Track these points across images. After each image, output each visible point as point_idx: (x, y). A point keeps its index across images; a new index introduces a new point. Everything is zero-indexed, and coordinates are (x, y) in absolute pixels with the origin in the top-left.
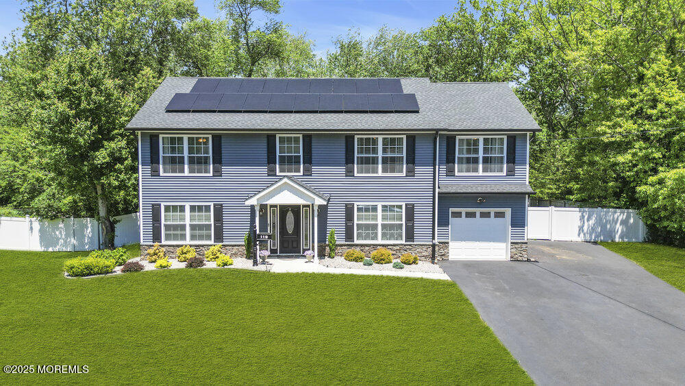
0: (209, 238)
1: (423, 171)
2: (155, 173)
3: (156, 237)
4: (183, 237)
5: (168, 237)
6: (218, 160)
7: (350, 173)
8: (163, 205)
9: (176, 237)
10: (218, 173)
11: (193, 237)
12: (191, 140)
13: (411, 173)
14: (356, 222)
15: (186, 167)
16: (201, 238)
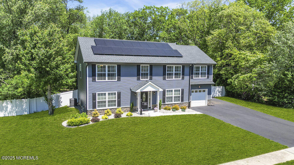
0: (115, 105)
1: (187, 78)
2: (94, 80)
3: (94, 107)
4: (105, 106)
5: (99, 106)
6: (119, 75)
7: (164, 79)
8: (97, 93)
9: (102, 106)
10: (119, 80)
11: (109, 106)
12: (109, 67)
13: (183, 78)
14: (166, 96)
15: (107, 77)
16: (112, 105)
